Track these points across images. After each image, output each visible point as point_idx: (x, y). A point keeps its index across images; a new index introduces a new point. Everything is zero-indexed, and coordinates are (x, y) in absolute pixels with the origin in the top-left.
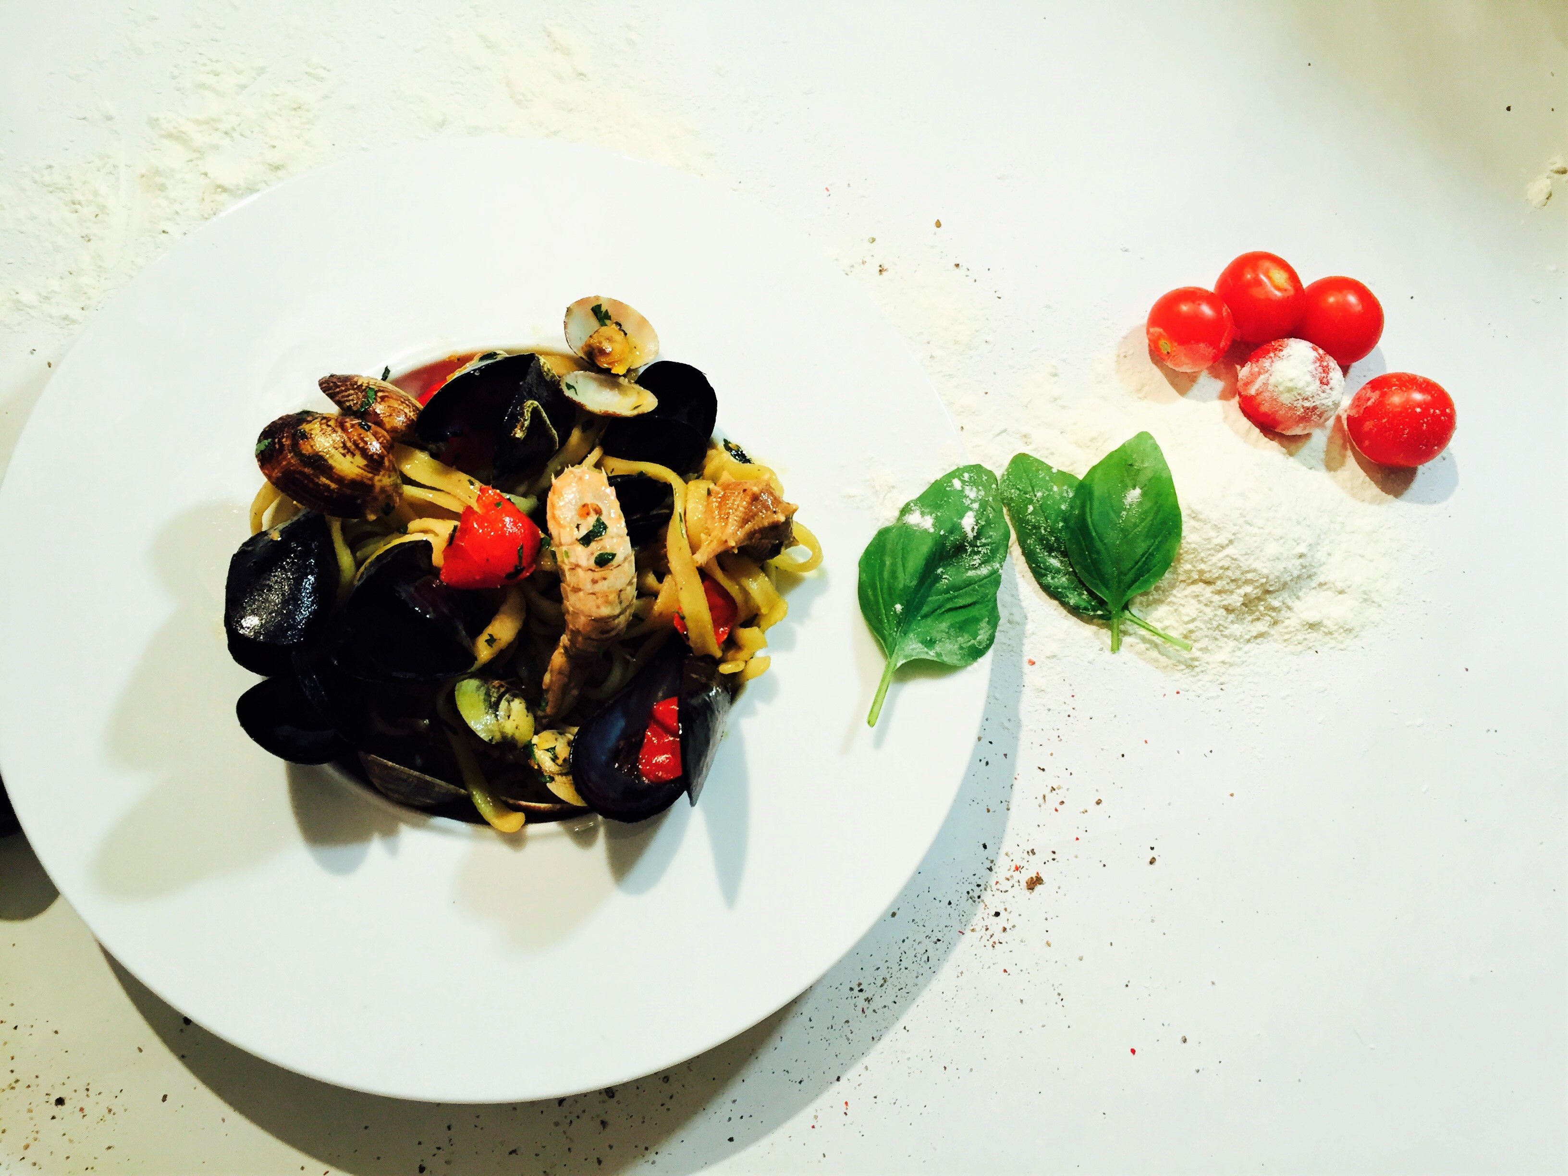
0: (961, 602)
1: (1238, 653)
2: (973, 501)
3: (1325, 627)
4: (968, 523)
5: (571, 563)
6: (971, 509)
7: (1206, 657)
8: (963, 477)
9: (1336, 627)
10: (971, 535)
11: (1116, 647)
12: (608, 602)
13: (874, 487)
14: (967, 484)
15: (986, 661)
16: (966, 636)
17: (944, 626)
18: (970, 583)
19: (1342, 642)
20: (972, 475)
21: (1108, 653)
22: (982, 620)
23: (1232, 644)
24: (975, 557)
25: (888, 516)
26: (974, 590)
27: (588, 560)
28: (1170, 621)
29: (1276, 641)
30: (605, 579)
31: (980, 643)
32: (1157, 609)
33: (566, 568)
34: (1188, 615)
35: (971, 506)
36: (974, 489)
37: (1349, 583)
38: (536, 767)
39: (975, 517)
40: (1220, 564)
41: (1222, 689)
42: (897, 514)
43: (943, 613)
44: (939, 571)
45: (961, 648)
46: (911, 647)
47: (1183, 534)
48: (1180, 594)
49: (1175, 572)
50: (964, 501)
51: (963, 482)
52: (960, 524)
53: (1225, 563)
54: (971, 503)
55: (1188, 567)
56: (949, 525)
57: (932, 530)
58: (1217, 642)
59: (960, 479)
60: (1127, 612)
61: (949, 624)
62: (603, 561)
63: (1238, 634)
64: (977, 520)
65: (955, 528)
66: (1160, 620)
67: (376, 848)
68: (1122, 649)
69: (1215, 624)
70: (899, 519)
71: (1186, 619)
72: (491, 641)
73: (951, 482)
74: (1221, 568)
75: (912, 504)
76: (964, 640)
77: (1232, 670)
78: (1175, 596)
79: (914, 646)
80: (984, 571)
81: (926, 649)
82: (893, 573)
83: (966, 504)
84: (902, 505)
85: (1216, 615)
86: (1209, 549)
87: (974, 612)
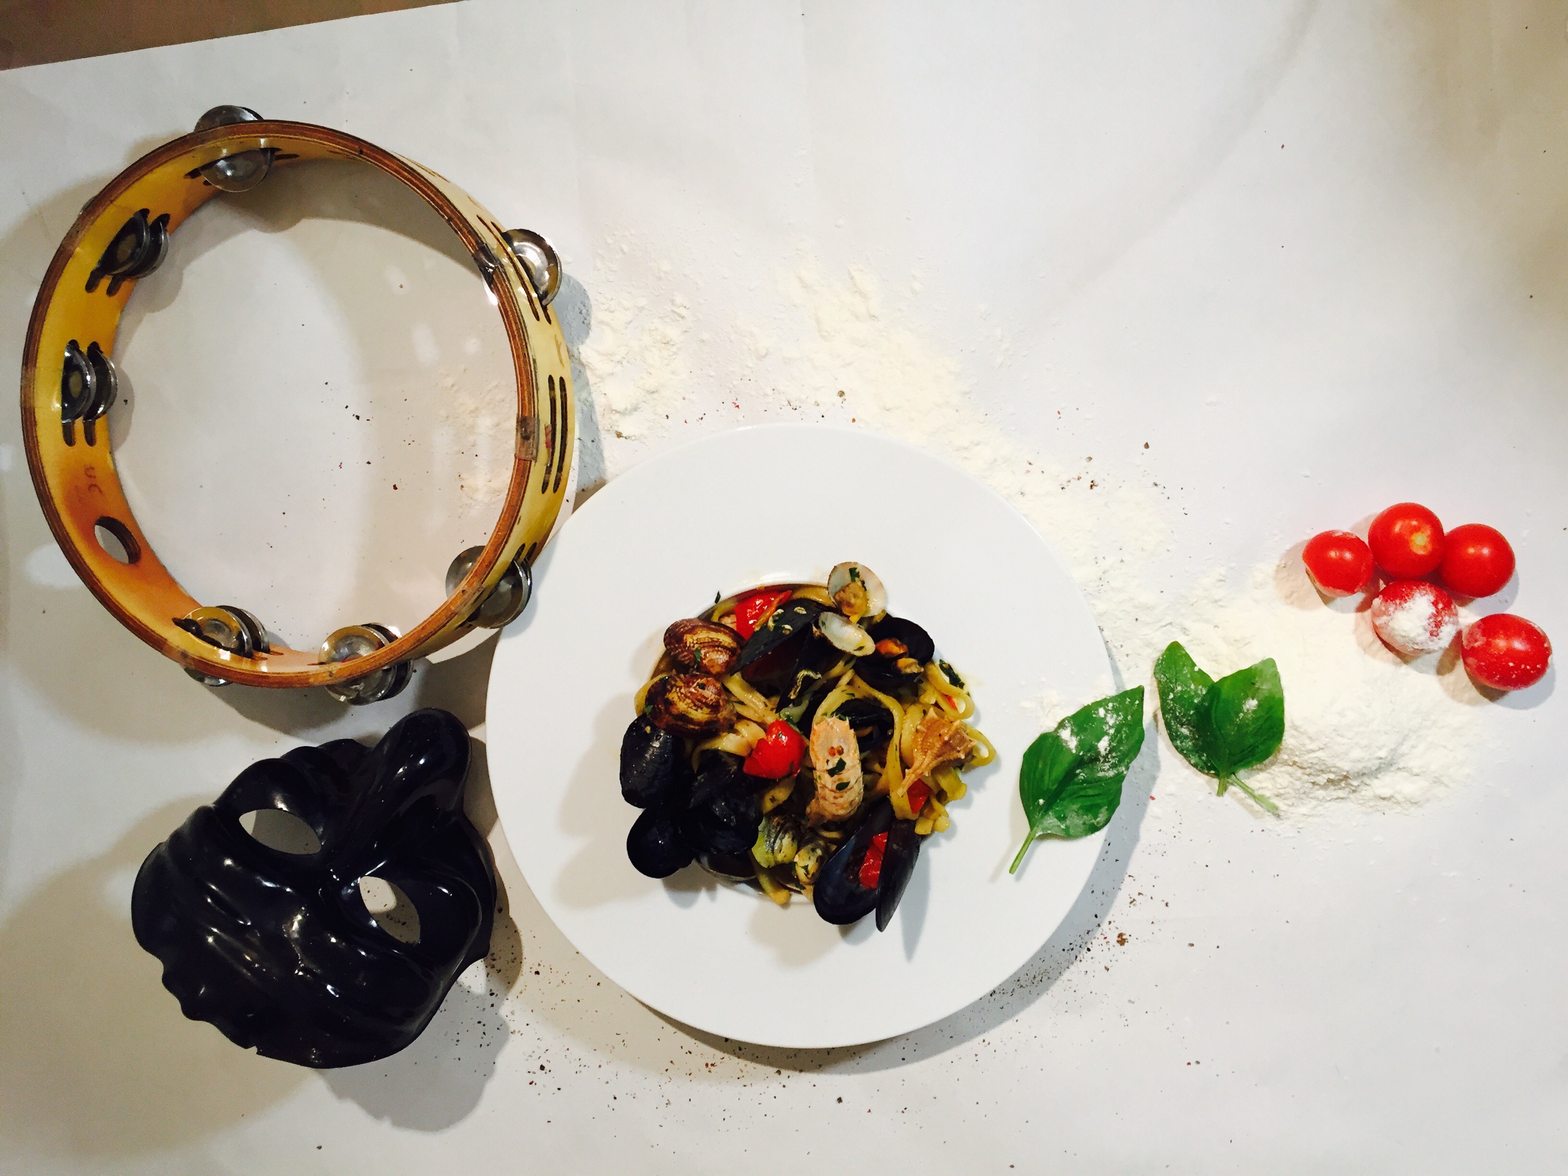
0: (1090, 792)
1: (1320, 808)
2: (1111, 727)
3: (1396, 799)
4: (1103, 745)
5: (821, 783)
6: (1108, 734)
7: (1292, 809)
8: (1108, 706)
9: (1403, 800)
10: (1103, 753)
11: (1220, 793)
12: (842, 808)
13: (1042, 703)
14: (1110, 712)
15: (1100, 836)
16: (1090, 816)
17: (1075, 807)
18: (1100, 779)
19: (1407, 810)
20: (1115, 704)
21: (1214, 796)
22: (1103, 807)
23: (1314, 802)
24: (1106, 764)
25: (1050, 725)
26: (1101, 785)
27: (832, 785)
28: (1268, 784)
29: (1353, 802)
30: (842, 797)
31: (1098, 823)
32: (1259, 774)
33: (819, 786)
34: (1281, 784)
35: (1108, 731)
36: (1115, 716)
37: (1424, 769)
38: (795, 877)
39: (1109, 740)
40: (1310, 761)
41: (1299, 832)
42: (1056, 725)
43: (1077, 797)
44: (1078, 771)
45: (1084, 824)
46: (1049, 822)
47: (1284, 738)
48: (1276, 769)
49: (1276, 757)
50: (1104, 727)
51: (1107, 711)
52: (1097, 746)
53: (1315, 761)
54: (1109, 729)
55: (1286, 757)
56: (1087, 747)
57: (1074, 751)
58: (1302, 801)
59: (1105, 709)
60: (1233, 776)
61: (1079, 806)
62: (842, 787)
63: (1321, 797)
64: (1110, 743)
65: (1094, 748)
66: (1259, 782)
67: (703, 896)
68: (1226, 795)
69: (1302, 791)
70: (1056, 730)
71: (1279, 786)
72: (773, 800)
73: (1097, 710)
74: (1311, 763)
75: (1066, 721)
76: (1088, 818)
77: (1310, 819)
78: (1274, 770)
79: (1051, 821)
80: (1111, 773)
81: (1059, 823)
82: (1042, 776)
83: (1105, 730)
84: (1059, 720)
85: (1304, 786)
86: (1303, 751)
87: (1098, 801)
